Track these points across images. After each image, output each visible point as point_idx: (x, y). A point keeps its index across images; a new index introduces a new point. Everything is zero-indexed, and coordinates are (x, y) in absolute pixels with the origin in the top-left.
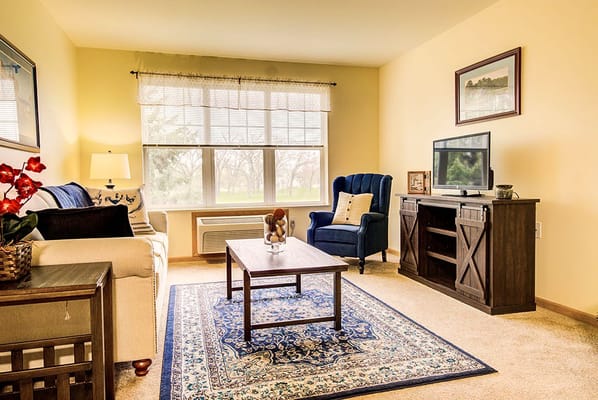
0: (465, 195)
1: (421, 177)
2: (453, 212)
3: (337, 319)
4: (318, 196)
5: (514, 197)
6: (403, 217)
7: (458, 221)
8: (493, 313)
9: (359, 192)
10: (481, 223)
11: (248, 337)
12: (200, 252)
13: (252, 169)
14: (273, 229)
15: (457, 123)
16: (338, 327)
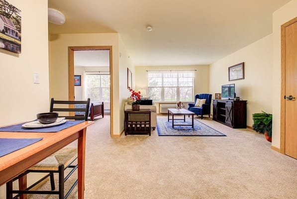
0: (229, 99)
1: (219, 95)
2: (225, 103)
3: (193, 125)
4: (191, 99)
5: (240, 100)
6: (214, 105)
7: (226, 106)
8: (234, 128)
9: (202, 99)
10: (231, 106)
11: (173, 127)
12: (161, 112)
13: (173, 92)
14: (179, 106)
15: (229, 80)
16: (193, 127)
